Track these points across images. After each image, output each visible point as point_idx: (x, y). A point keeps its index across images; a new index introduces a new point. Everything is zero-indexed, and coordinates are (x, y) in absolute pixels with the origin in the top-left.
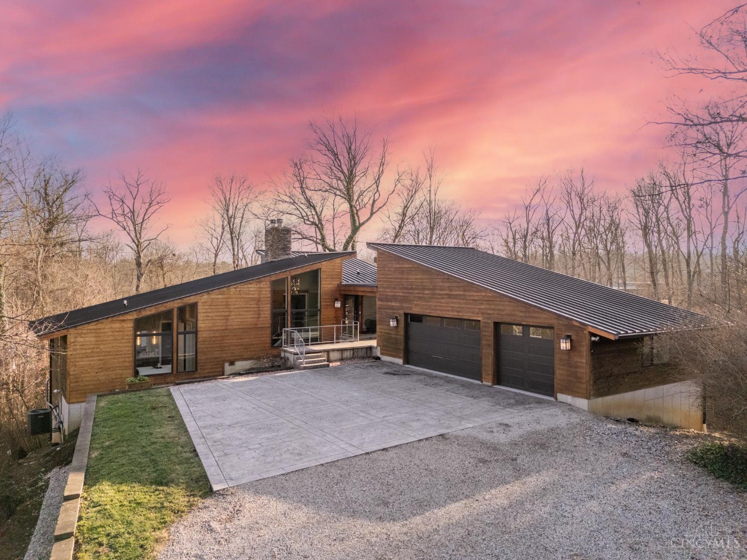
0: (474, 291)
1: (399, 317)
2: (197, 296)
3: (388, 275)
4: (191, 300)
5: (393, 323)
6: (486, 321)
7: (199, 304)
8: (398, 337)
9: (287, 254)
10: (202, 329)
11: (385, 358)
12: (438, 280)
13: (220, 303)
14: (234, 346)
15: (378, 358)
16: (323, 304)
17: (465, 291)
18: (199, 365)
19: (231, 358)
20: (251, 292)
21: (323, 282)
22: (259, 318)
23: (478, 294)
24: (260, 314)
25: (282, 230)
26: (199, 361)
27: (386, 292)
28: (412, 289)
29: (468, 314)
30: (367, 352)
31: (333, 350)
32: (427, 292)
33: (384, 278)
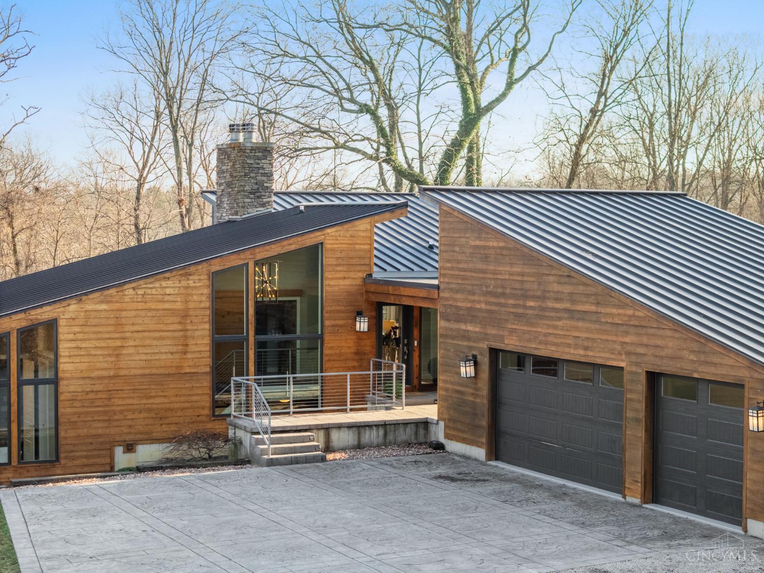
0: (615, 306)
1: (479, 357)
2: (58, 305)
3: (459, 262)
4: (44, 313)
5: (467, 370)
6: (634, 369)
7: (62, 323)
8: (478, 400)
9: (263, 205)
10: (67, 375)
11: (453, 446)
12: (551, 278)
13: (103, 321)
14: (134, 411)
15: (439, 447)
16: (327, 323)
17: (598, 304)
18: (62, 449)
19: (128, 438)
20: (167, 298)
21: (326, 275)
22: (185, 353)
23: (621, 311)
24: (187, 345)
25: (252, 149)
26: (62, 442)
27: (456, 300)
28: (503, 295)
29: (603, 355)
30: (416, 433)
31: (339, 427)
32: (532, 304)
33: (452, 269)
